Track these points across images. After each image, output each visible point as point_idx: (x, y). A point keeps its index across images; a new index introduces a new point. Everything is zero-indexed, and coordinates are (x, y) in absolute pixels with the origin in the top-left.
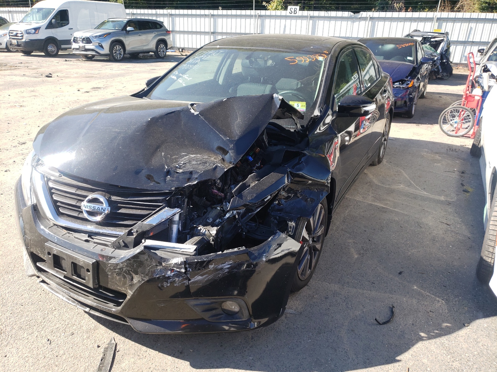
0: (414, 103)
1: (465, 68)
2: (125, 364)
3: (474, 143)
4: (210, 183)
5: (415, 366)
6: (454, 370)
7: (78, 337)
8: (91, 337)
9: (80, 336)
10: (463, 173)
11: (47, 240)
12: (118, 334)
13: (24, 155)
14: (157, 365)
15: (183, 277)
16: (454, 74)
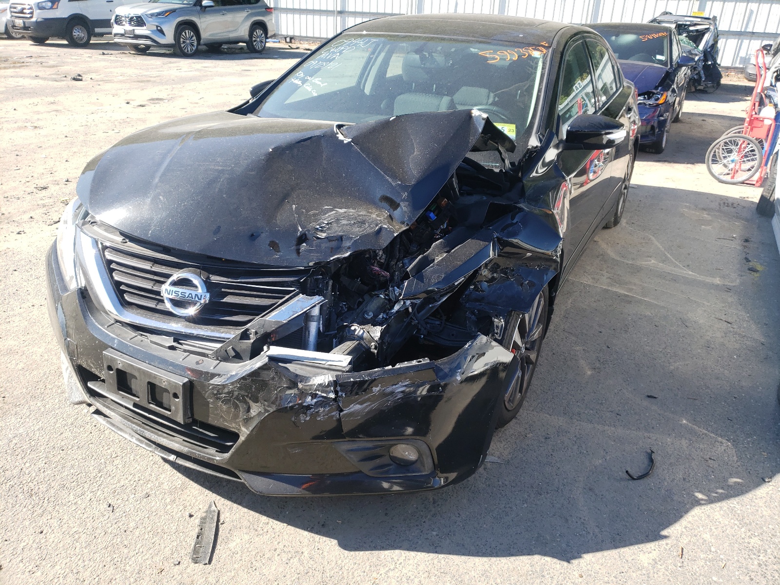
0: (666, 129)
1: (740, 76)
2: (235, 544)
3: (764, 194)
4: (367, 256)
5: (692, 544)
6: (752, 550)
7: (157, 500)
8: (177, 500)
9: (160, 498)
10: (746, 241)
11: (106, 347)
12: (221, 496)
13: (47, 208)
14: (287, 545)
15: (332, 405)
16: (723, 84)
